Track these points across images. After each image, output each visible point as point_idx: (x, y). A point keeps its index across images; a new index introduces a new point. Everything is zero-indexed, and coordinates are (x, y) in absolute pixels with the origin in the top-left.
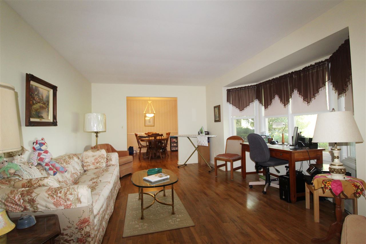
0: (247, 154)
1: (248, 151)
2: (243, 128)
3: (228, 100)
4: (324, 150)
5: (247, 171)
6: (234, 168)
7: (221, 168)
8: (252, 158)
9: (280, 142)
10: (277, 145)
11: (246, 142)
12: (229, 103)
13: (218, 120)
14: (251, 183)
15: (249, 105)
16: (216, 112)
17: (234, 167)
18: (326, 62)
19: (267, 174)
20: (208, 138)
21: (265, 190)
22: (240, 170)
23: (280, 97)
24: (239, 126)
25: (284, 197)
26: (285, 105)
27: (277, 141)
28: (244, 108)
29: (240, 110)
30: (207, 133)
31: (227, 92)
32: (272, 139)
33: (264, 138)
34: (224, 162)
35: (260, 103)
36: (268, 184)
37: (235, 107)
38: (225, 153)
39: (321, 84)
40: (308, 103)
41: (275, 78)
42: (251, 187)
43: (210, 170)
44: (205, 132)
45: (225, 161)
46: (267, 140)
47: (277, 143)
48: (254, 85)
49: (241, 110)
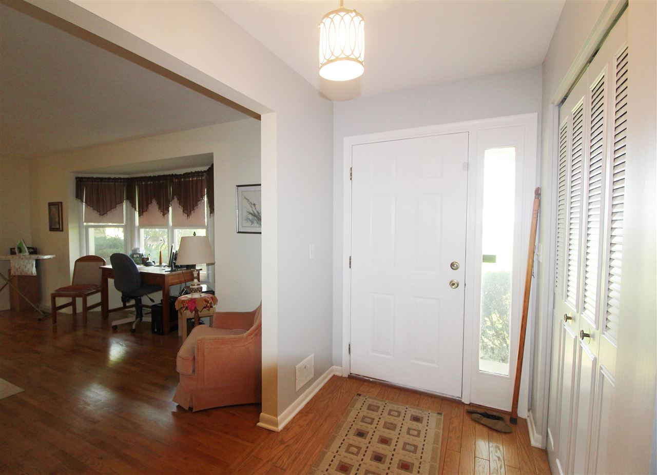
0: (111, 282)
1: (112, 277)
2: (108, 237)
3: (79, 196)
4: (201, 269)
5: (110, 309)
6: (88, 306)
7: (63, 311)
8: (117, 286)
9: (157, 262)
10: (153, 267)
11: (108, 264)
12: (79, 200)
13: (57, 229)
14: (114, 323)
15: (115, 207)
16: (52, 213)
17: (89, 304)
18: (205, 174)
19: (139, 307)
20: (37, 261)
21: (134, 327)
22: (99, 309)
23: (159, 203)
24: (101, 233)
25: (156, 330)
26: (164, 215)
27: (154, 262)
28: (107, 211)
29: (100, 215)
30: (31, 250)
31: (77, 181)
32: (148, 259)
33: (137, 257)
34: (70, 300)
35: (132, 206)
36: (138, 319)
37: (91, 208)
38: (71, 284)
39: (199, 196)
40: (187, 216)
41: (152, 176)
42: (115, 328)
43: (41, 317)
44: (28, 248)
45: (72, 297)
46: (141, 260)
47: (153, 264)
48: (124, 179)
49: (102, 214)
